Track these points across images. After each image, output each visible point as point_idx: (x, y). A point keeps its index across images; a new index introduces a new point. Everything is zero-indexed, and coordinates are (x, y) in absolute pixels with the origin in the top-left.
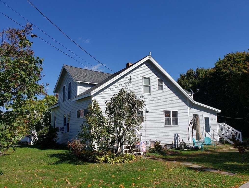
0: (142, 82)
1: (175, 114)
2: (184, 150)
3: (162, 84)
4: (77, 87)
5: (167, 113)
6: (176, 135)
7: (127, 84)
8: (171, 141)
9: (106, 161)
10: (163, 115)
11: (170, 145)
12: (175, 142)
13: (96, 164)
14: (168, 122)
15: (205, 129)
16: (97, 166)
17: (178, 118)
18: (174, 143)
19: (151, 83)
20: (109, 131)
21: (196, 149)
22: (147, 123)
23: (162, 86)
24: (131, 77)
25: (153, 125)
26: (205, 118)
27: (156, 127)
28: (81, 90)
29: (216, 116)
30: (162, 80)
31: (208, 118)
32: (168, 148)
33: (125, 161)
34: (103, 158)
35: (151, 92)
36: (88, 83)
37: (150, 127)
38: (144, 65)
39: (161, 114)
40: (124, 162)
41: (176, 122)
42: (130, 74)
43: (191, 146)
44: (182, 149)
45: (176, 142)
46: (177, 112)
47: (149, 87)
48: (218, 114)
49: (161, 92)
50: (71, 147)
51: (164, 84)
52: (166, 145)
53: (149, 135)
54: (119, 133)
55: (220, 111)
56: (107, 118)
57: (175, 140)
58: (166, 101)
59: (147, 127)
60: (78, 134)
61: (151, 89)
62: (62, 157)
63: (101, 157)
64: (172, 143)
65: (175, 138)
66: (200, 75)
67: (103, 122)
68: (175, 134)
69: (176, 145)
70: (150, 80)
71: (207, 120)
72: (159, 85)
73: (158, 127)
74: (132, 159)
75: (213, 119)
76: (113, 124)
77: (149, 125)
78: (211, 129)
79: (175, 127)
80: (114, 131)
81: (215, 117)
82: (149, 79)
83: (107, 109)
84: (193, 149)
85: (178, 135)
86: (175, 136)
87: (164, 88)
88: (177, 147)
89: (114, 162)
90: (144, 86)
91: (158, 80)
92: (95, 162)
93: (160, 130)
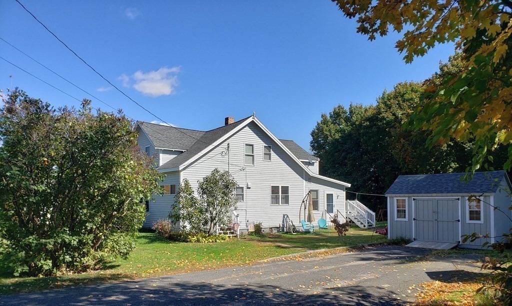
0: (243, 150)
1: (285, 190)
2: (292, 234)
3: (270, 152)
4: (159, 155)
5: (275, 190)
6: (286, 216)
7: (223, 154)
8: (278, 223)
9: (198, 241)
10: (269, 191)
11: (278, 228)
12: (283, 225)
13: (188, 243)
14: (275, 200)
15: (326, 209)
16: (190, 244)
17: (290, 194)
18: (281, 225)
19: (255, 151)
20: (201, 211)
21: (307, 232)
22: (248, 202)
23: (270, 155)
24: (228, 144)
25: (256, 204)
26: (328, 195)
27: (260, 206)
28: (164, 159)
29: (345, 192)
30: (270, 147)
31: (332, 195)
32: (275, 231)
33: (218, 241)
34: (195, 238)
35: (255, 163)
36: (174, 150)
37: (251, 206)
38: (247, 128)
39: (267, 190)
40: (216, 242)
41: (286, 200)
42: (228, 141)
43: (302, 229)
44: (290, 233)
45: (285, 224)
46: (288, 187)
47: (253, 156)
48: (347, 189)
49: (268, 163)
50: (157, 228)
51: (272, 152)
52: (271, 228)
53: (250, 216)
54: (211, 214)
55: (349, 185)
56: (199, 198)
57: (283, 222)
58: (274, 173)
59: (248, 206)
60: (168, 214)
61: (255, 159)
62: (150, 239)
63: (194, 237)
64: (280, 226)
65: (283, 220)
66: (354, 119)
67: (195, 203)
68: (284, 215)
69: (285, 228)
70: (255, 148)
71: (330, 197)
72: (265, 154)
73: (263, 206)
74: (224, 239)
75: (340, 196)
76: (206, 205)
77: (250, 204)
78: (335, 210)
79: (285, 206)
80: (206, 211)
81: (343, 194)
82: (252, 145)
83: (199, 189)
84: (302, 233)
85: (288, 216)
86: (284, 217)
87: (272, 157)
88: (285, 230)
89: (206, 242)
90: (246, 155)
91: (265, 146)
92: (187, 242)
93: (265, 210)
